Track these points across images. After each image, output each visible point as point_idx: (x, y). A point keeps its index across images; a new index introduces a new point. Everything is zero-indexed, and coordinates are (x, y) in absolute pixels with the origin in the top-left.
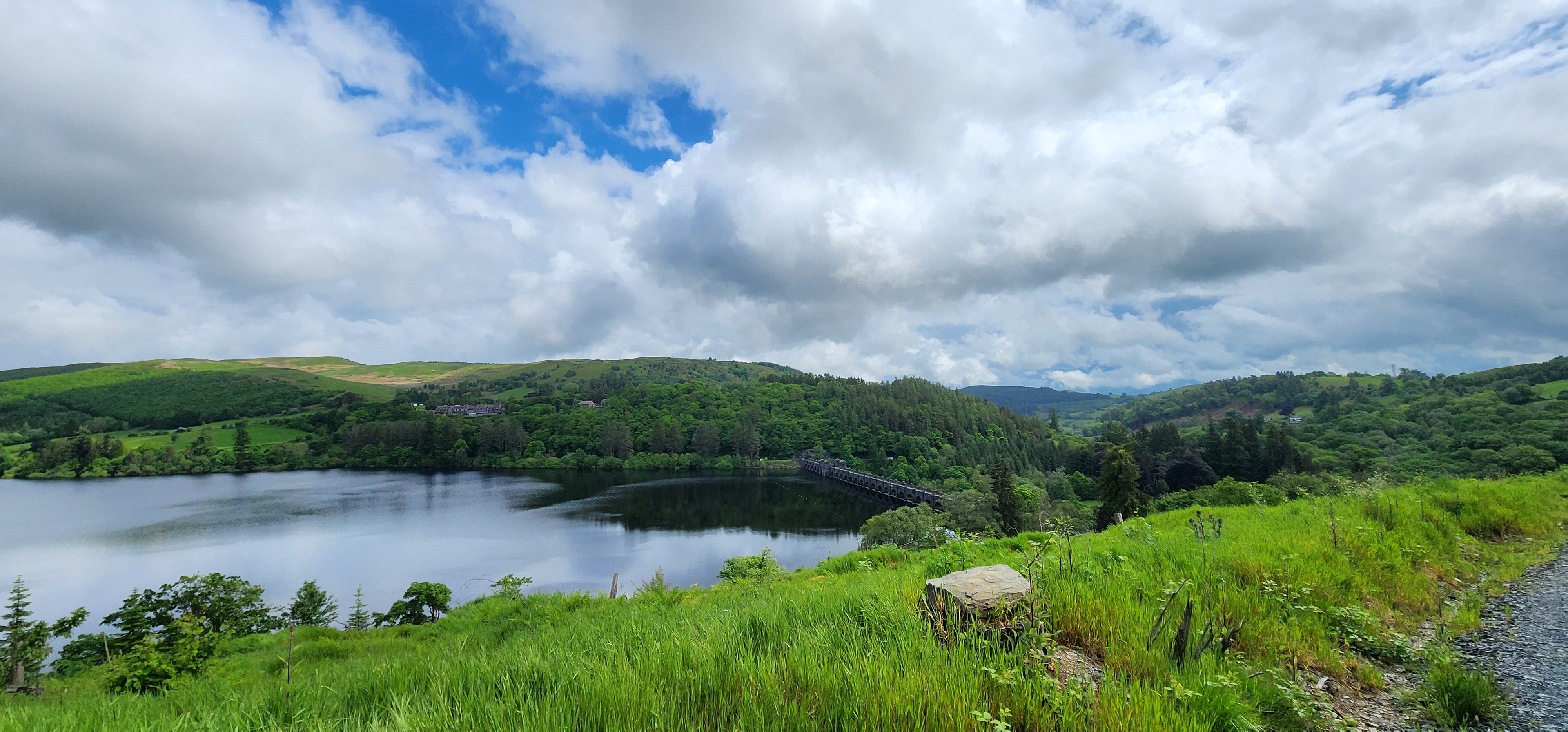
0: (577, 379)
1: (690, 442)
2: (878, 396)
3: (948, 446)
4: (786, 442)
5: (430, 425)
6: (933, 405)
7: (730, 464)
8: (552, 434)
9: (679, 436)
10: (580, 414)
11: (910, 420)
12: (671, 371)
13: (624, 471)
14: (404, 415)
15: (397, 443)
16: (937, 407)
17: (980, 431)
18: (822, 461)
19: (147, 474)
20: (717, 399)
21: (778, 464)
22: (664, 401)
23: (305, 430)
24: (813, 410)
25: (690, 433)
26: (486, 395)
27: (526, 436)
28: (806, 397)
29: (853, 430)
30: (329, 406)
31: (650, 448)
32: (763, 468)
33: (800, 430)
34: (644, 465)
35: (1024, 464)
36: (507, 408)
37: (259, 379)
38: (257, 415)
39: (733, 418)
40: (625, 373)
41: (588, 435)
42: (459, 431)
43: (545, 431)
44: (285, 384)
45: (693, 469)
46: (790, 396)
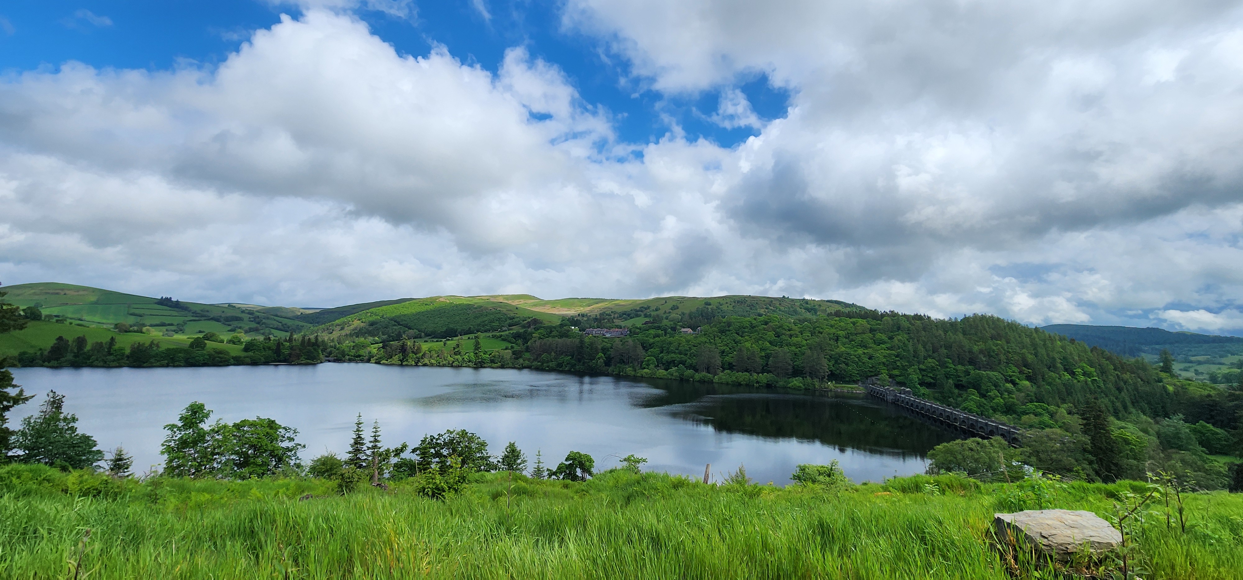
0: (679, 311)
1: (767, 364)
2: (946, 332)
3: (1027, 383)
4: (852, 369)
5: (582, 342)
6: (1008, 342)
7: (801, 385)
8: (662, 352)
9: (758, 359)
10: (682, 339)
11: (981, 356)
12: (751, 306)
13: (714, 384)
14: (565, 334)
15: (562, 354)
16: (1013, 345)
17: (1066, 370)
18: (887, 388)
19: (432, 365)
20: (789, 330)
21: (846, 388)
22: (746, 330)
23: (510, 342)
24: (879, 343)
25: (767, 357)
26: (617, 322)
27: (644, 353)
28: (872, 330)
29: (919, 363)
30: (524, 327)
31: (734, 368)
32: (831, 391)
33: (866, 359)
34: (730, 380)
35: (1125, 408)
36: (631, 332)
37: (487, 309)
38: (486, 331)
39: (803, 346)
40: (715, 307)
41: (687, 354)
42: (600, 347)
43: (656, 350)
44: (500, 312)
45: (769, 386)
46: (856, 329)
